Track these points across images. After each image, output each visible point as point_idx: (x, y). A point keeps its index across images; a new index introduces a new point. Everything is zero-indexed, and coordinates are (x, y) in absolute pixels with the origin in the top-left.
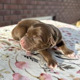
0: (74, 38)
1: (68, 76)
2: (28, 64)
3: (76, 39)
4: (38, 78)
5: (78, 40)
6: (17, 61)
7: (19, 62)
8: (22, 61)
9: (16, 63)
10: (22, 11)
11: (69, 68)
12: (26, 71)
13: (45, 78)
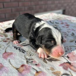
0: (71, 29)
1: (49, 69)
2: (14, 55)
3: (73, 30)
4: (17, 69)
5: (74, 31)
6: (6, 51)
7: (7, 53)
8: (10, 52)
9: (4, 53)
10: (34, 7)
11: (53, 60)
12: (9, 62)
13: (24, 70)
